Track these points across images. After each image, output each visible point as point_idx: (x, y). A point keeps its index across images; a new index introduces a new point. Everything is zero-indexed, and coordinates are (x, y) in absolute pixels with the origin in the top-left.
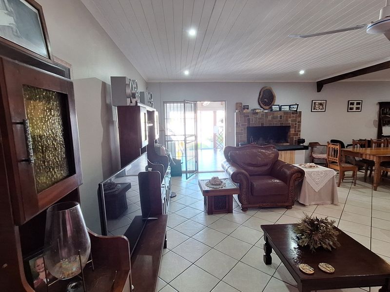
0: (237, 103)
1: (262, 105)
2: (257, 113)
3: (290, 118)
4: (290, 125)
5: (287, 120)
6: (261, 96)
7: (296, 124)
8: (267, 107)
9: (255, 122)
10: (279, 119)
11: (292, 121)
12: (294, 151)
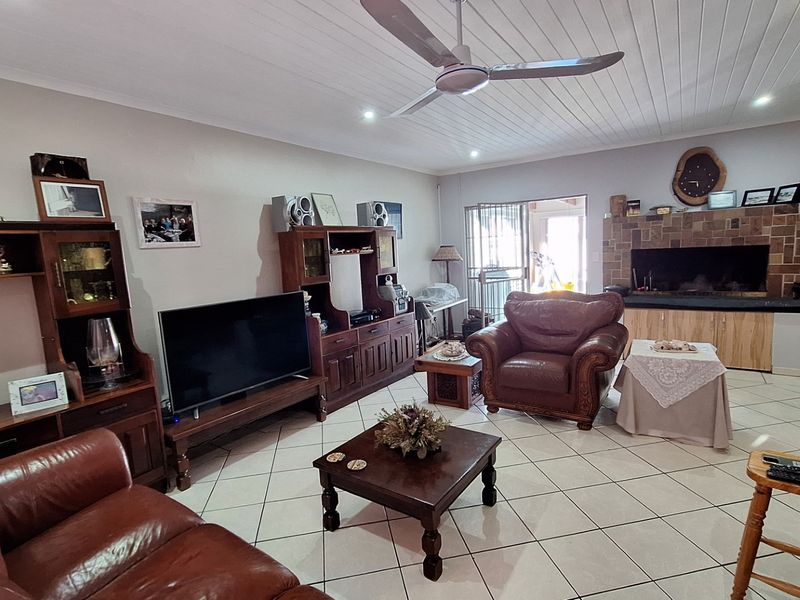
0: (612, 198)
1: (682, 195)
2: (660, 217)
3: (767, 223)
4: (770, 243)
5: (757, 230)
6: (680, 173)
7: (790, 240)
8: (698, 200)
9: (652, 240)
10: (728, 227)
11: (775, 231)
12: (769, 314)
